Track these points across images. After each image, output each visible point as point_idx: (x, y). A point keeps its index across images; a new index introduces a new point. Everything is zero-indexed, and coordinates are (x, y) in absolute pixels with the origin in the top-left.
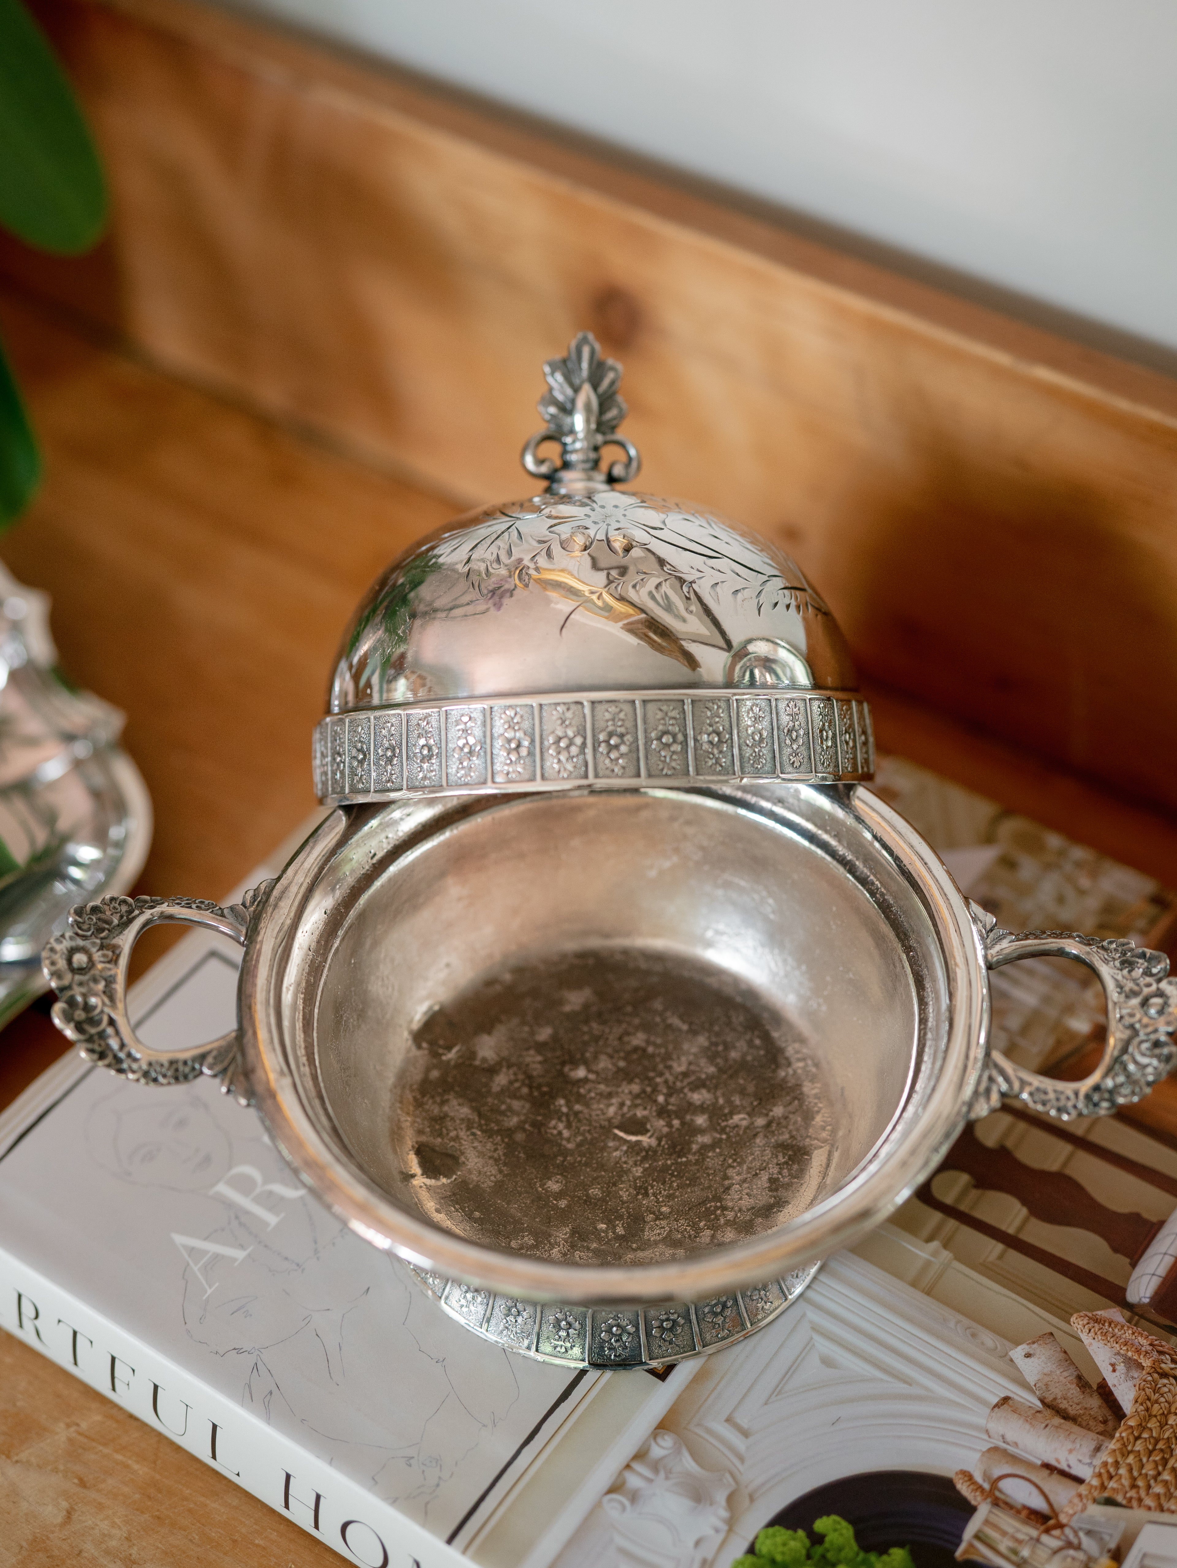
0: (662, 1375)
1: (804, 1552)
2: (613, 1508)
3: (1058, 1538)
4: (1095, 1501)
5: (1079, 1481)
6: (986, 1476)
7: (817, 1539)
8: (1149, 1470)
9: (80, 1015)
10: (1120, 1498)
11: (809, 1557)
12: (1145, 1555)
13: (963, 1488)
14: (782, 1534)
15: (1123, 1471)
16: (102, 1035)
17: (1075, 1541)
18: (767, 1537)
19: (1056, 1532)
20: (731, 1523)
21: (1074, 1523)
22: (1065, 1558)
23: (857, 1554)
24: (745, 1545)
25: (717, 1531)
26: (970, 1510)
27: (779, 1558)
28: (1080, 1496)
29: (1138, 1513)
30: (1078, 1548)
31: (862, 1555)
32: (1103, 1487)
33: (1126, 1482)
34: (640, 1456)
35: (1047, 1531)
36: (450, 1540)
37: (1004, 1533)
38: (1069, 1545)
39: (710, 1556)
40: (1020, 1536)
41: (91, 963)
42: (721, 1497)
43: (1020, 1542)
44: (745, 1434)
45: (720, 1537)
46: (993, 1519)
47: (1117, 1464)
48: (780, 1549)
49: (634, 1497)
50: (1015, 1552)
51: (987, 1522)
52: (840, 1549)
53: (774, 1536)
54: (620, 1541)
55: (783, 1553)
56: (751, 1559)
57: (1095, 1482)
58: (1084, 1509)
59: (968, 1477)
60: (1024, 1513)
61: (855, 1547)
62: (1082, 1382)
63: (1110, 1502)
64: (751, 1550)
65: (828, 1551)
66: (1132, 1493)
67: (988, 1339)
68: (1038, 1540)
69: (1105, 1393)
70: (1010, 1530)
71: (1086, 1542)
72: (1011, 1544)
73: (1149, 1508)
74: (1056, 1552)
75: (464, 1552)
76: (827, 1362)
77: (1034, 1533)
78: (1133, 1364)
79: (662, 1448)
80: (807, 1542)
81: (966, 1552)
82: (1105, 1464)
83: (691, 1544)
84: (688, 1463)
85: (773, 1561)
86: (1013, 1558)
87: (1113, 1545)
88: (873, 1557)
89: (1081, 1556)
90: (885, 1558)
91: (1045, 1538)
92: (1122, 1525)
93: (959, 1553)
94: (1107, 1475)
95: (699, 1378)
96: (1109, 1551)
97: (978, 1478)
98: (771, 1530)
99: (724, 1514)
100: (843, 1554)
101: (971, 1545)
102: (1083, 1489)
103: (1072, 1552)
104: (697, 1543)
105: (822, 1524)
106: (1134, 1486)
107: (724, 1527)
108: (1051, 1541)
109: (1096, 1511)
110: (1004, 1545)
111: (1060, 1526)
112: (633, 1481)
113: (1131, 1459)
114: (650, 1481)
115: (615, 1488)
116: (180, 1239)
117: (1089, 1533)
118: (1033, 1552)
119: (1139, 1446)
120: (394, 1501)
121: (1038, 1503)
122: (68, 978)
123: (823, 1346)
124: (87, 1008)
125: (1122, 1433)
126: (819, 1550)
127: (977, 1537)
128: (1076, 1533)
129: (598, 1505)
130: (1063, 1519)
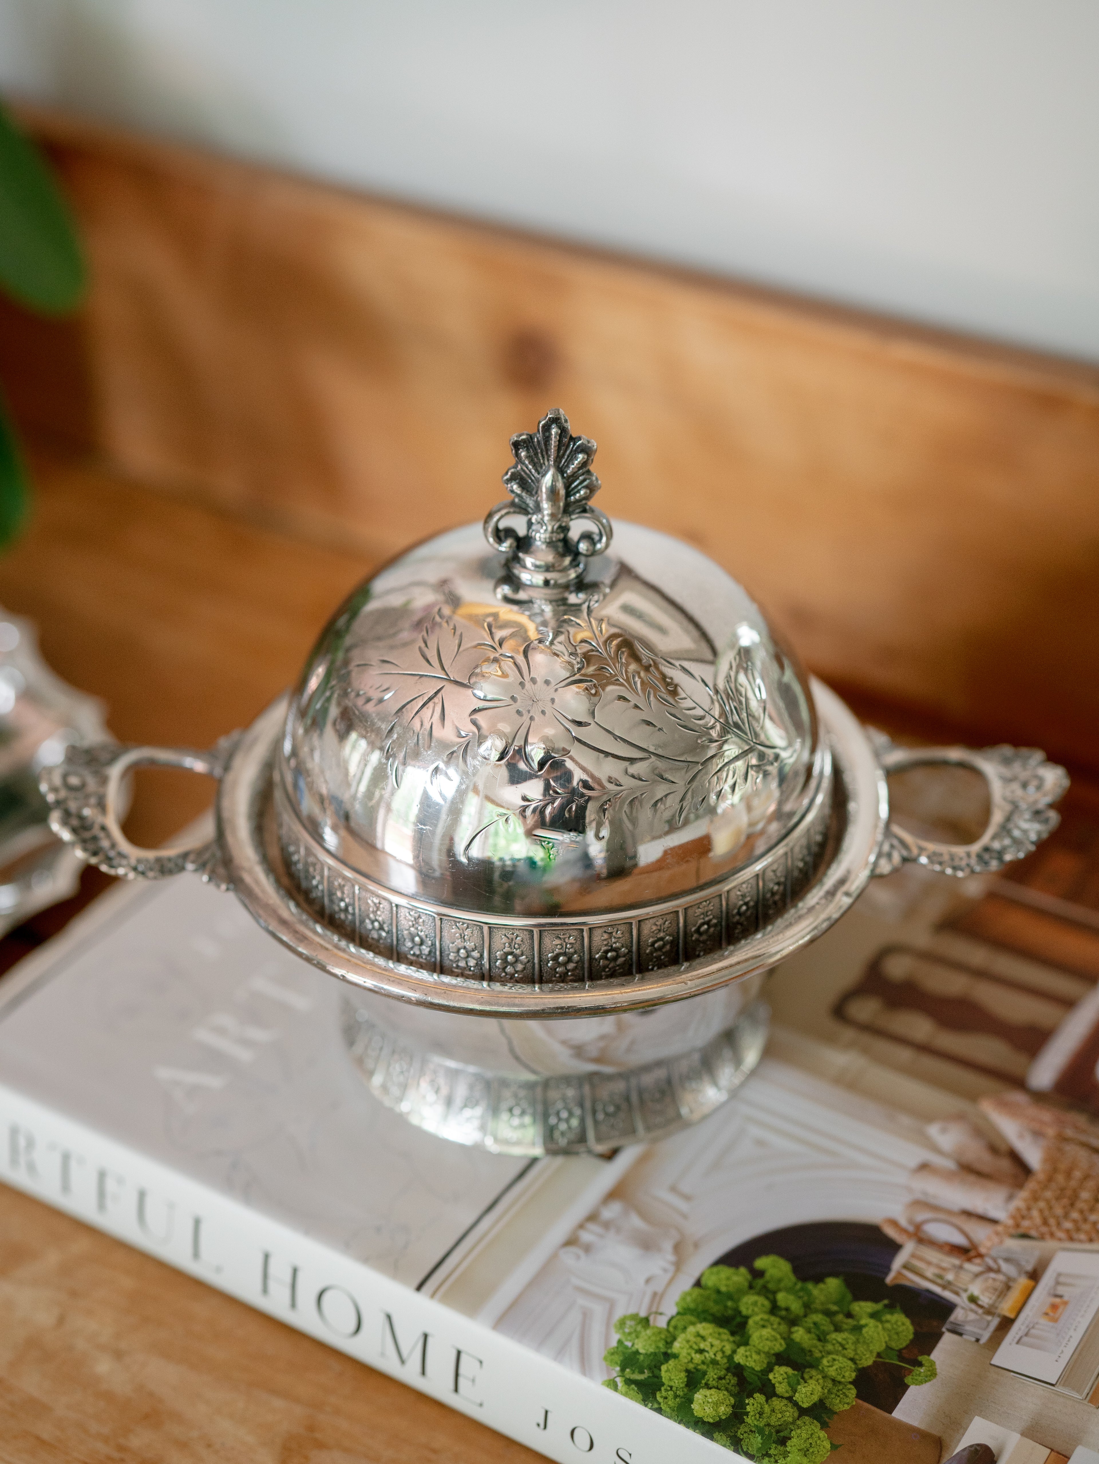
0: (611, 1155)
1: (746, 1284)
2: (569, 1258)
3: (979, 1265)
4: (1012, 1236)
5: (994, 1222)
6: (911, 1221)
7: (758, 1274)
8: (1059, 1211)
9: (75, 822)
10: (1033, 1233)
11: (751, 1287)
12: (1059, 1275)
13: (890, 1232)
14: (725, 1272)
15: (1035, 1213)
16: (95, 839)
17: (994, 1266)
18: (712, 1273)
19: (977, 1261)
20: (678, 1265)
21: (993, 1253)
22: (986, 1280)
23: (796, 1284)
24: (692, 1281)
25: (665, 1270)
26: (895, 1247)
27: (723, 1289)
28: (997, 1234)
29: (1050, 1244)
30: (998, 1271)
31: (799, 1285)
32: (1018, 1226)
33: (1038, 1220)
34: (593, 1217)
35: (969, 1260)
36: (419, 1288)
37: (929, 1263)
38: (990, 1269)
39: (660, 1289)
40: (944, 1265)
41: (83, 785)
42: (668, 1246)
43: (944, 1269)
44: (687, 1198)
45: (669, 1275)
46: (918, 1253)
47: (1029, 1209)
48: (724, 1282)
49: (588, 1249)
50: (940, 1277)
51: (913, 1256)
52: (780, 1280)
53: (718, 1273)
54: (575, 1281)
55: (727, 1286)
56: (697, 1291)
57: (1010, 1222)
58: (1001, 1242)
59: (894, 1223)
60: (947, 1248)
61: (793, 1278)
62: (994, 1149)
63: (1025, 1236)
64: (698, 1284)
65: (768, 1282)
66: (1044, 1229)
67: (905, 1120)
68: (961, 1267)
69: (1015, 1157)
70: (934, 1261)
71: (1005, 1267)
72: (937, 1271)
73: (1060, 1240)
74: (977, 1275)
75: (433, 1296)
76: (760, 1143)
77: (957, 1262)
78: (1037, 1134)
79: (612, 1211)
80: (749, 1277)
81: (895, 1278)
82: (1018, 1210)
83: (642, 1281)
84: (636, 1221)
85: (718, 1292)
86: (939, 1281)
87: (1029, 1268)
88: (810, 1286)
89: (1001, 1277)
90: (821, 1286)
91: (967, 1266)
92: (1037, 1254)
93: (889, 1279)
94: (1019, 1217)
95: (643, 1160)
96: (1027, 1273)
97: (903, 1222)
98: (715, 1269)
99: (671, 1257)
100: (782, 1285)
101: (899, 1273)
102: (1000, 1228)
103: (992, 1275)
104: (648, 1281)
105: (761, 1263)
106: (1045, 1223)
107: (672, 1268)
108: (973, 1268)
109: (1013, 1245)
110: (930, 1272)
111: (980, 1256)
112: (586, 1237)
113: (1042, 1204)
114: (601, 1236)
115: (571, 1242)
116: (164, 1073)
117: (1007, 1260)
118: (957, 1276)
119: (1048, 1194)
120: (366, 1259)
121: (958, 1239)
122: (63, 794)
123: (755, 1131)
124: (81, 818)
125: (1031, 1185)
126: (760, 1282)
127: (906, 1266)
128: (995, 1260)
129: (553, 1257)
130: (983, 1250)
